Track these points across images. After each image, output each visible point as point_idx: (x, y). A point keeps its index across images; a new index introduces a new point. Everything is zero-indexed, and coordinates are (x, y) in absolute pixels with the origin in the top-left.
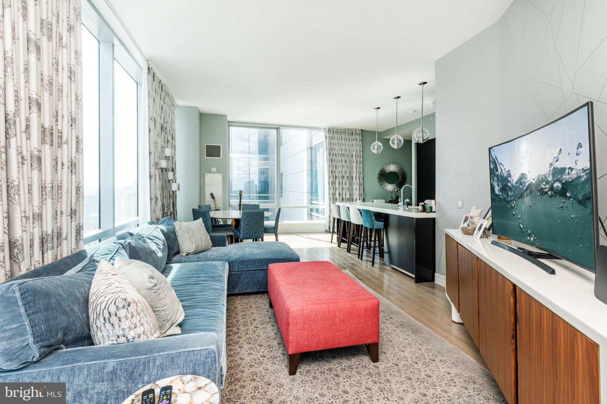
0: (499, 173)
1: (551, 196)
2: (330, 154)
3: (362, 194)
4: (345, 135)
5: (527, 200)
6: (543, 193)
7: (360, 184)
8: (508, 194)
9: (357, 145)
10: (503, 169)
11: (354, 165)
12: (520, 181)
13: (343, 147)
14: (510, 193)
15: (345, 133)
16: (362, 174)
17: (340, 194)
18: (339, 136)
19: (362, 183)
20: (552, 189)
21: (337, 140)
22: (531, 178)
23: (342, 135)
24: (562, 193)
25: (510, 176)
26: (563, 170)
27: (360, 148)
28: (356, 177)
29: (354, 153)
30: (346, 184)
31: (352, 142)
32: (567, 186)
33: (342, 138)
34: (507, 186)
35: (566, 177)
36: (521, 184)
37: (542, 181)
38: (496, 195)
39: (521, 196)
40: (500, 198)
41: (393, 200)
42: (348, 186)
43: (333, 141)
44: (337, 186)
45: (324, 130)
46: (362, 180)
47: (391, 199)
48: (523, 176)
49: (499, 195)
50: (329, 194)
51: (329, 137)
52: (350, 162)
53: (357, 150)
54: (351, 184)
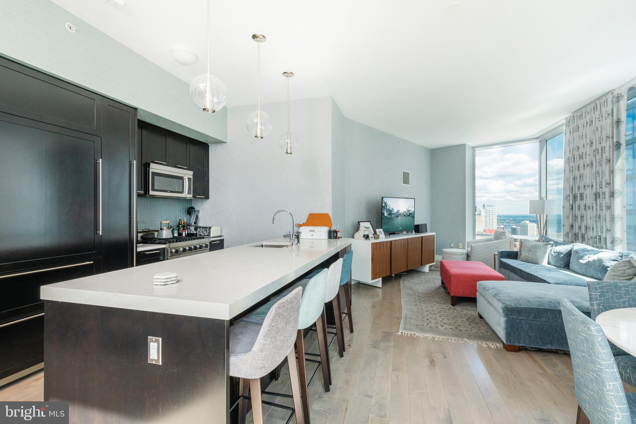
0: (388, 208)
1: (407, 216)
5: (399, 218)
6: (404, 215)
8: (392, 216)
10: (390, 207)
12: (398, 212)
14: (393, 216)
20: (407, 214)
22: (401, 211)
24: (409, 215)
25: (393, 210)
26: (410, 210)
32: (410, 214)
34: (391, 213)
35: (410, 212)
36: (398, 213)
37: (405, 212)
38: (386, 216)
39: (398, 216)
40: (388, 218)
48: (399, 210)
49: (387, 216)
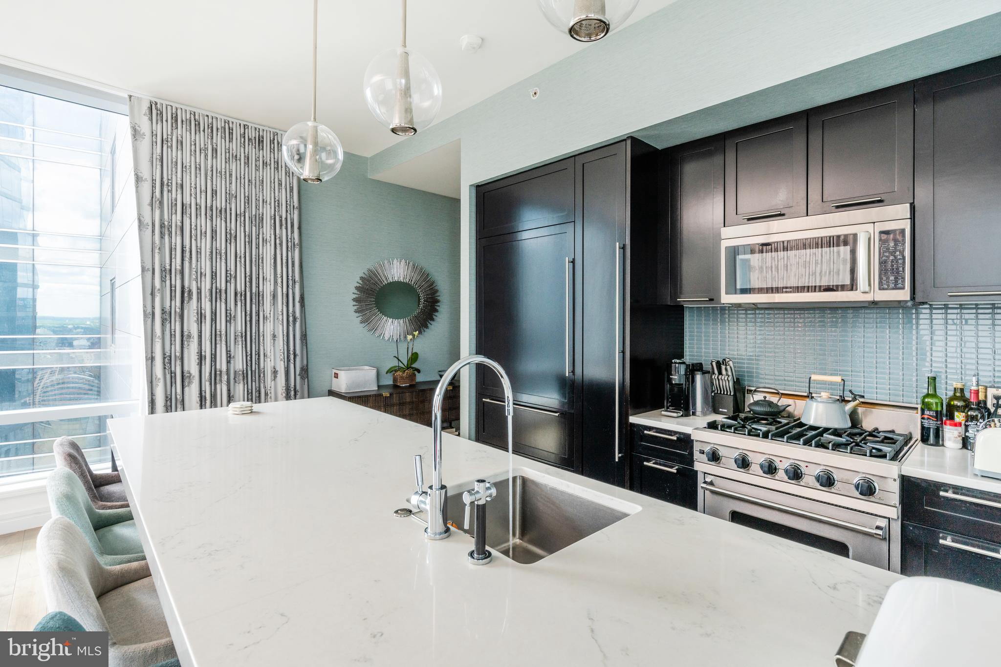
2: (156, 203)
3: (298, 352)
4: (231, 140)
7: (291, 318)
9: (280, 184)
11: (268, 252)
13: (221, 186)
15: (231, 134)
16: (297, 286)
17: (201, 358)
18: (201, 139)
19: (298, 314)
21: (193, 153)
23: (218, 139)
27: (292, 197)
28: (274, 296)
29: (268, 212)
30: (229, 319)
31: (257, 169)
33: (215, 151)
41: (401, 365)
42: (239, 325)
43: (174, 153)
44: (192, 327)
45: (126, 108)
46: (298, 305)
47: (395, 363)
50: (151, 359)
51: (152, 134)
52: (251, 242)
53: (278, 203)
54: (253, 319)
